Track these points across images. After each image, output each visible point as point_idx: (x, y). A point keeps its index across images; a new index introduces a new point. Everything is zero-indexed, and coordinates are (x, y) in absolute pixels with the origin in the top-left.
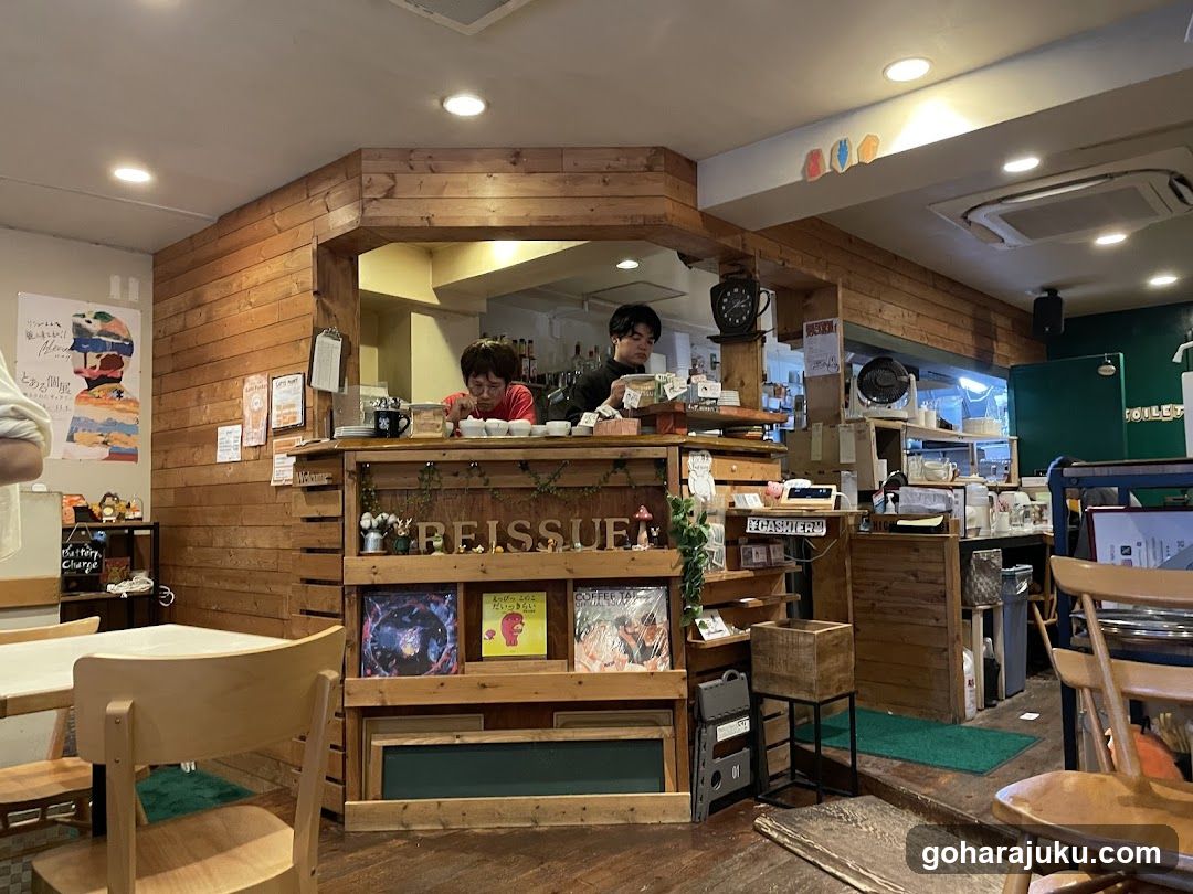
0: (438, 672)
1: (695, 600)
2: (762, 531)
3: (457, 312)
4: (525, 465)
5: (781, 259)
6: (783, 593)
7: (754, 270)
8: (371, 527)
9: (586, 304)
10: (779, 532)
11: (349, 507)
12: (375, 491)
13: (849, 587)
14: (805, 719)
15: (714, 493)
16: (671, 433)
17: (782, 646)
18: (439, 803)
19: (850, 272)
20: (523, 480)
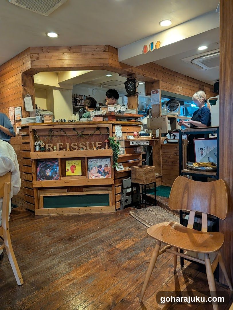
0: (55, 179)
1: (116, 162)
2: (134, 144)
3: (65, 89)
4: (74, 129)
5: (143, 74)
6: (141, 159)
7: (135, 77)
8: (37, 145)
9: (101, 86)
10: (138, 144)
11: (31, 140)
12: (38, 136)
13: (161, 157)
14: (148, 188)
15: (122, 135)
16: (111, 120)
17: (138, 172)
18: (56, 209)
19: (163, 77)
20: (74, 133)
